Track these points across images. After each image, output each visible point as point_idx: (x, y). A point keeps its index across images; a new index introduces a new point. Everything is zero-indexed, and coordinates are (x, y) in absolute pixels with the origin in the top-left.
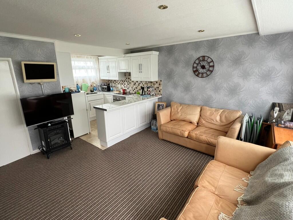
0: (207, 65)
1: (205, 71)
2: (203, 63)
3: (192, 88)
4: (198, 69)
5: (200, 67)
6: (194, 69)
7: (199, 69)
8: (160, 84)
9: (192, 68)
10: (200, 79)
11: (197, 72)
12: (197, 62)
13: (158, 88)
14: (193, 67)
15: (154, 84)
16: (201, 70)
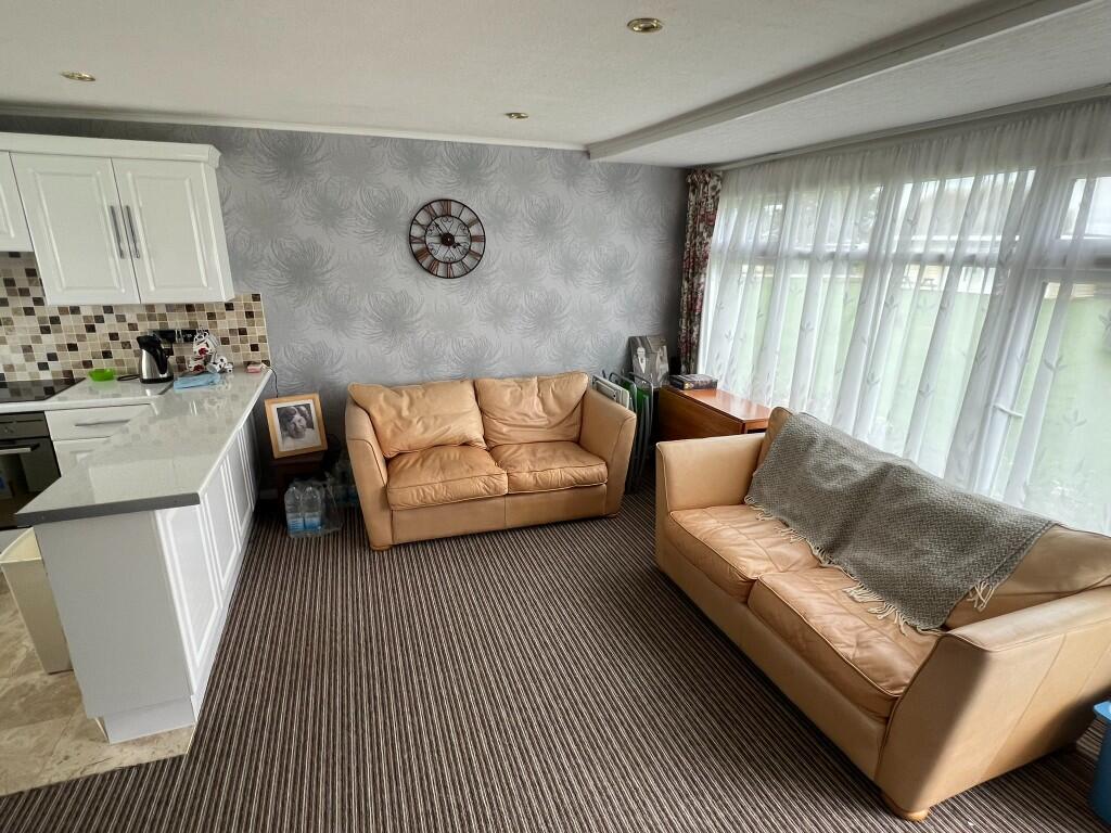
0: (460, 232)
1: (454, 253)
2: (448, 225)
3: (414, 319)
4: (430, 247)
5: (436, 240)
6: (416, 247)
7: (436, 247)
8: (250, 315)
9: (403, 243)
10: (439, 286)
11: (429, 259)
12: (423, 218)
13: (243, 332)
14: (411, 240)
15: (211, 316)
16: (442, 252)
